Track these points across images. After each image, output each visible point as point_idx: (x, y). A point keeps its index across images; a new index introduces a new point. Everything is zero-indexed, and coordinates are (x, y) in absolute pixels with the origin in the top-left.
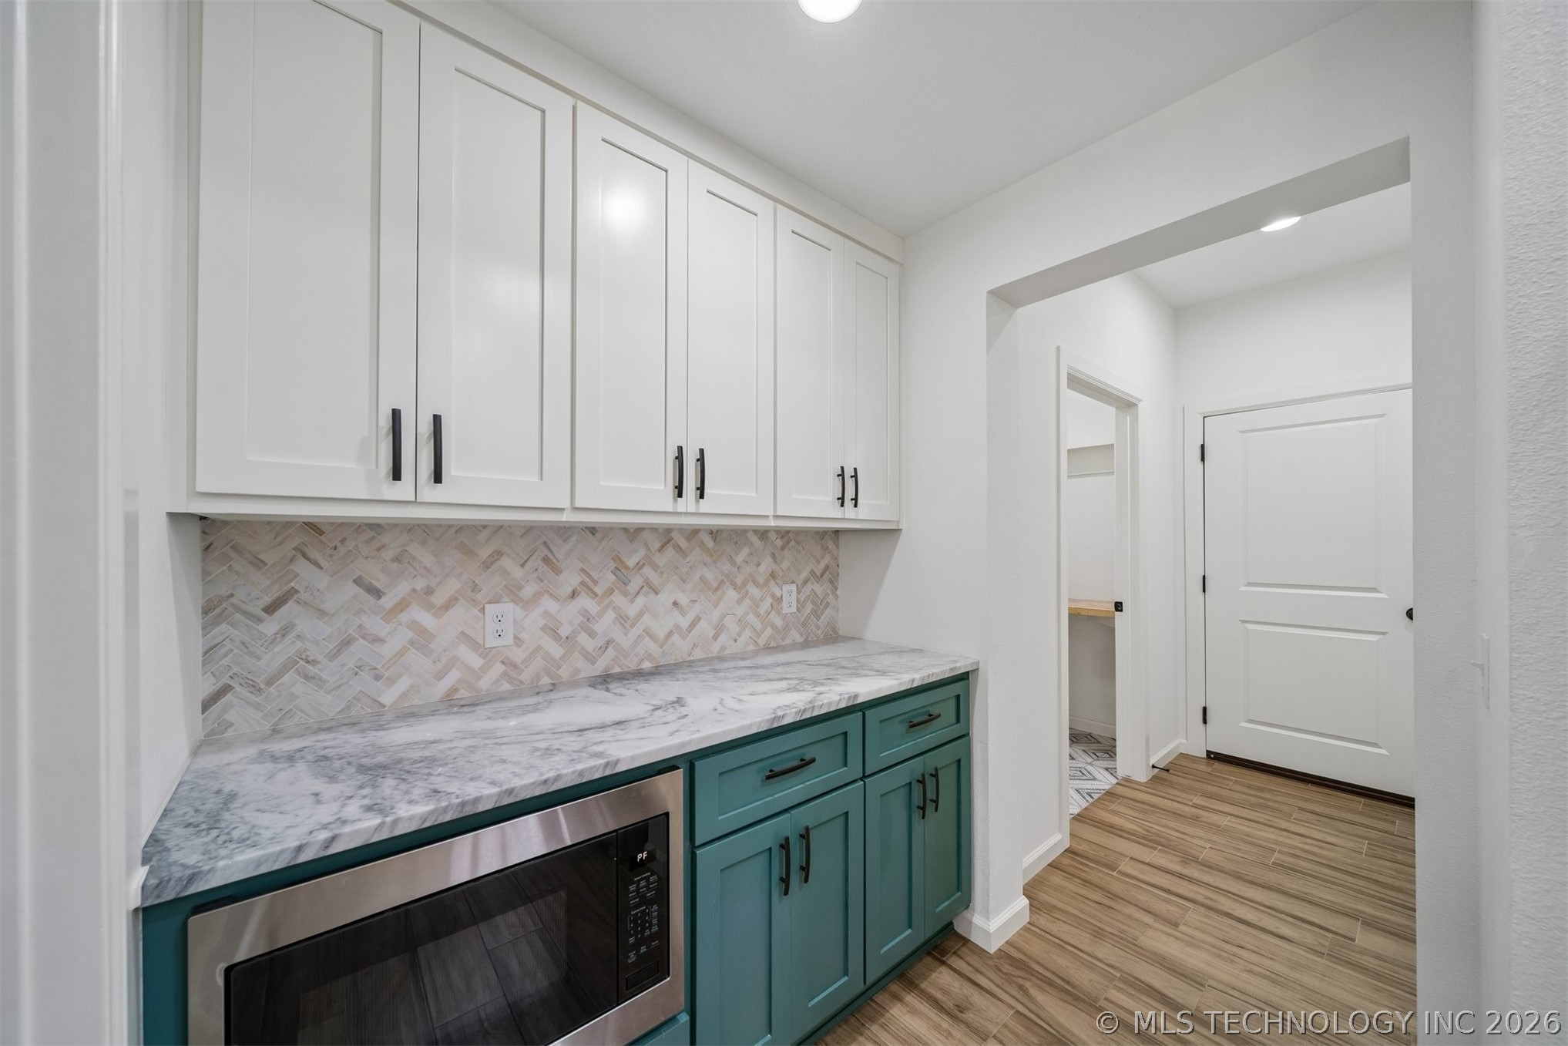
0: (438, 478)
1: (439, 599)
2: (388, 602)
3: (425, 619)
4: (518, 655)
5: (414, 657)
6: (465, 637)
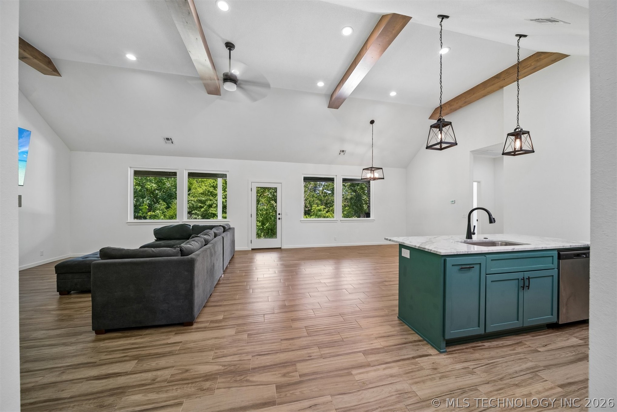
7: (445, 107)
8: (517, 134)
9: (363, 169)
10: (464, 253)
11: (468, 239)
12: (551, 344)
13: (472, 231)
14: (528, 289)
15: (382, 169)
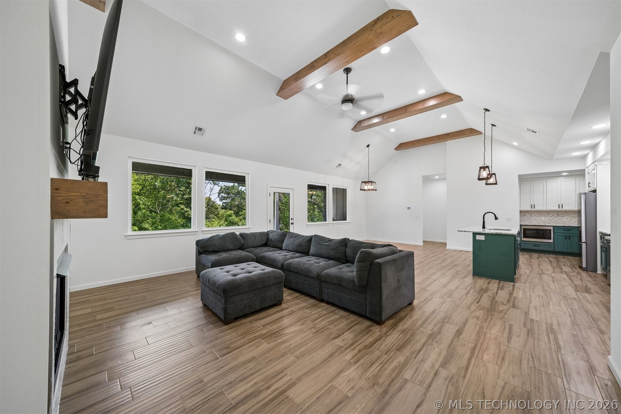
0: (534, 208)
1: (537, 216)
2: (532, 216)
3: (536, 218)
4: (545, 221)
5: (534, 220)
6: (539, 219)
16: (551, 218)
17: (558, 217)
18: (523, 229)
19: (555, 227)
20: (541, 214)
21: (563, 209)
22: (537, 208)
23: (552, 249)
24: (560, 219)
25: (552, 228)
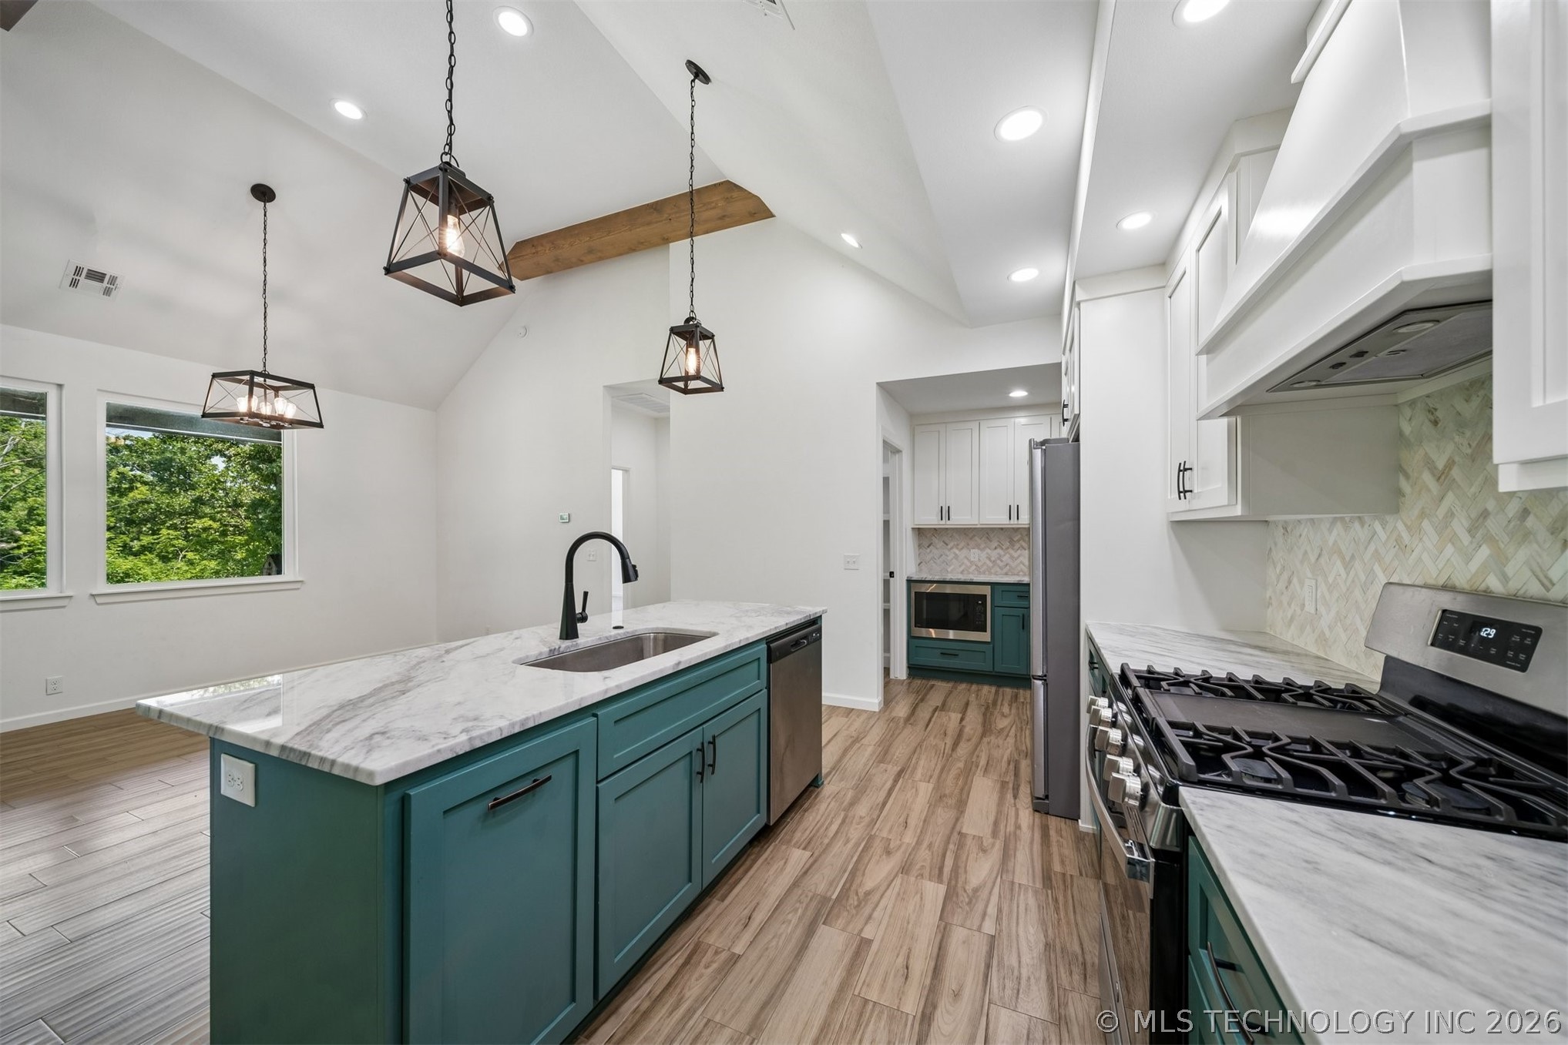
0: (949, 519)
1: (960, 547)
2: (949, 547)
3: (957, 552)
4: (980, 564)
5: (954, 561)
6: (966, 557)
7: (542, 246)
8: (690, 333)
9: (215, 376)
10: (505, 734)
11: (567, 639)
12: (758, 904)
13: (577, 612)
14: (713, 773)
15: (312, 387)
16: (994, 554)
17: (1011, 551)
18: (915, 593)
19: (996, 587)
20: (971, 539)
21: (1020, 522)
22: (959, 519)
23: (986, 667)
24: (1016, 555)
25: (986, 591)
